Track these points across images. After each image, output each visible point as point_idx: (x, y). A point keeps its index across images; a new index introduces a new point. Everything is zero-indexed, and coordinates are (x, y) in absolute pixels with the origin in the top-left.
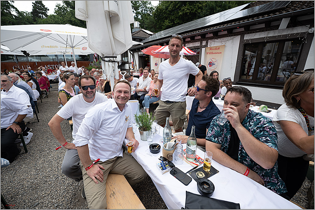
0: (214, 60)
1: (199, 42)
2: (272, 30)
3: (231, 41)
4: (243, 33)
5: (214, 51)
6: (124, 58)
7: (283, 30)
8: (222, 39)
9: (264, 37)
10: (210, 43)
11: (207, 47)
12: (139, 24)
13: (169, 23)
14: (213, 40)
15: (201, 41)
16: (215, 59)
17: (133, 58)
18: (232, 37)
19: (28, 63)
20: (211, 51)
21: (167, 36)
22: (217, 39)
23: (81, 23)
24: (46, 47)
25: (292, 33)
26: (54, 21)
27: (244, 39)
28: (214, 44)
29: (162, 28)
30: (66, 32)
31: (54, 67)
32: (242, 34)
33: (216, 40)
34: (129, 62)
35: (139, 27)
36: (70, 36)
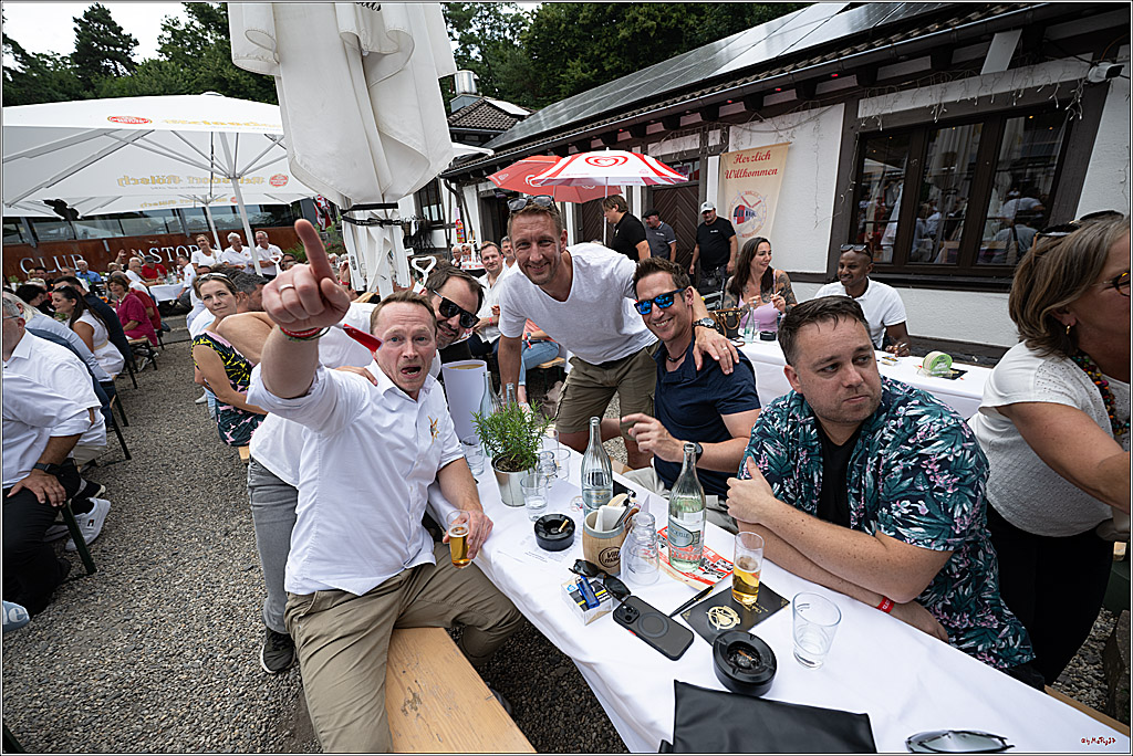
0: (751, 200)
1: (697, 136)
2: (956, 77)
3: (811, 126)
4: (853, 96)
5: (751, 167)
6: (426, 209)
7: (998, 76)
8: (777, 120)
9: (931, 107)
10: (737, 138)
11: (727, 151)
12: (475, 80)
13: (584, 71)
14: (748, 124)
15: (701, 130)
16: (755, 195)
17: (461, 207)
18: (814, 112)
19: (77, 246)
20: (741, 166)
21: (579, 117)
22: (761, 121)
23: (260, 88)
24: (136, 182)
25: (1029, 85)
26: (160, 86)
27: (859, 116)
28: (749, 139)
29: (560, 89)
30: (205, 122)
31: (173, 253)
32: (850, 99)
33: (757, 126)
34: (447, 222)
35: (474, 90)
36: (222, 134)
